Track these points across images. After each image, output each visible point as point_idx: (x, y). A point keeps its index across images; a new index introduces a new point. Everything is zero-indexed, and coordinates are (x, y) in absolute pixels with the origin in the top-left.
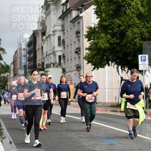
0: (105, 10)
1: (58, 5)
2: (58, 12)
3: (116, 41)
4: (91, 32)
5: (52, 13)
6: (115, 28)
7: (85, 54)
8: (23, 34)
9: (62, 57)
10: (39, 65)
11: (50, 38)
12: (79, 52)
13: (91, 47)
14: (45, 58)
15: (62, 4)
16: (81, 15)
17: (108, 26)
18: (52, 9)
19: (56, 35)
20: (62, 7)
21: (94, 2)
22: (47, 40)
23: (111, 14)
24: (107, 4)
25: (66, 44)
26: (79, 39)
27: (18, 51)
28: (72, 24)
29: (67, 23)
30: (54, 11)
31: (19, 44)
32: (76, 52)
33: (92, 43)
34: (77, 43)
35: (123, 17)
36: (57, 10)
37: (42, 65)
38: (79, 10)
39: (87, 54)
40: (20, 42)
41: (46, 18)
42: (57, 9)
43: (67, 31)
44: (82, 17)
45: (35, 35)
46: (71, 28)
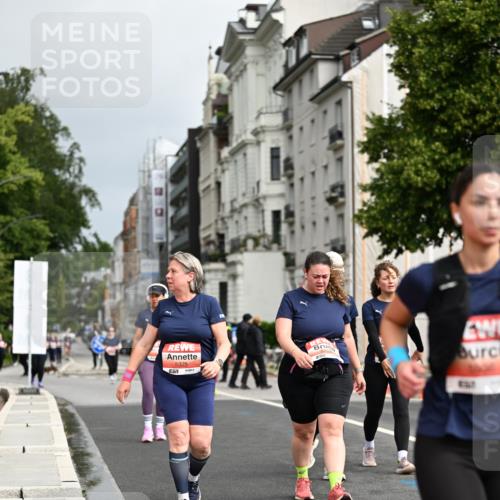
0: (424, 61)
1: (271, 44)
2: (269, 69)
3: (462, 163)
4: (381, 134)
5: (251, 71)
6: (459, 120)
7: (359, 206)
8: (155, 141)
9: (283, 217)
10: (209, 243)
11: (245, 155)
12: (341, 200)
13: (381, 182)
14: (226, 220)
15: (283, 41)
16: (345, 78)
17: (435, 113)
18: (252, 59)
19: (263, 145)
20: (284, 51)
21: (390, 34)
22: (236, 161)
23: (443, 73)
24: (433, 40)
25: (298, 174)
26: (338, 156)
27: (141, 197)
28: (316, 106)
29: (300, 104)
30: (257, 64)
31: (141, 174)
32: (331, 200)
33: (383, 168)
34: (332, 168)
35: (485, 83)
36: (266, 63)
37: (217, 243)
38: (341, 62)
39: (364, 204)
40: (146, 169)
41: (230, 89)
42: (267, 57)
43: (301, 129)
44: (351, 82)
45: (195, 143)
46: (313, 121)
